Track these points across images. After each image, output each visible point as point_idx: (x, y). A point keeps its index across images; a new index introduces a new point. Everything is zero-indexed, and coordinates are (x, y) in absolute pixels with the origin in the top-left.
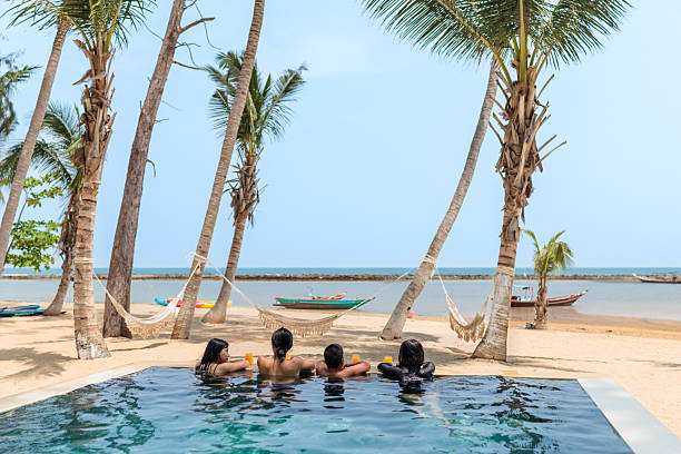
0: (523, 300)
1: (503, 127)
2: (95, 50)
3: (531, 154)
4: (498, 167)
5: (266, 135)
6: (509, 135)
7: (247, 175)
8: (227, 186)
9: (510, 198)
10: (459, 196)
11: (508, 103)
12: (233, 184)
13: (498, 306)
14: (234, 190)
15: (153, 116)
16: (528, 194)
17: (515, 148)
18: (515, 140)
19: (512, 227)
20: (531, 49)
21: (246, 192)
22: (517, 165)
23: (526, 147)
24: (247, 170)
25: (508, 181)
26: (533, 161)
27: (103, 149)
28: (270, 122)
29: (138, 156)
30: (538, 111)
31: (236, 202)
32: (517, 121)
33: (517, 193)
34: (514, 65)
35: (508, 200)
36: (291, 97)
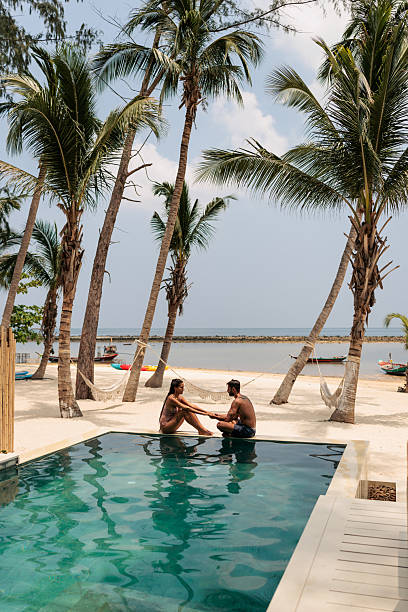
1: (355, 256)
2: (70, 208)
3: (373, 275)
4: (352, 283)
5: (194, 247)
6: (358, 261)
7: (178, 276)
8: (163, 284)
9: (358, 306)
11: (357, 238)
12: (168, 282)
13: (348, 385)
14: (168, 286)
15: (109, 239)
16: (371, 304)
17: (362, 271)
18: (362, 265)
19: (359, 328)
20: (374, 199)
21: (177, 288)
22: (363, 284)
23: (368, 272)
24: (178, 272)
25: (357, 294)
26: (376, 279)
27: (76, 275)
28: (197, 236)
29: (99, 268)
31: (170, 296)
32: (363, 251)
33: (364, 303)
35: (356, 309)
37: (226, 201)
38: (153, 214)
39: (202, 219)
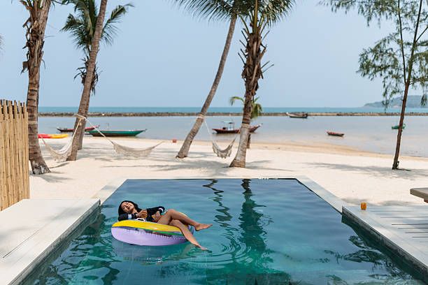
0: (229, 130)
1: (246, 56)
3: (258, 70)
4: (242, 75)
5: (102, 43)
6: (248, 60)
10: (216, 83)
11: (248, 44)
12: (82, 70)
14: (83, 73)
16: (256, 90)
17: (251, 67)
18: (251, 63)
19: (249, 105)
22: (252, 75)
23: (256, 67)
25: (247, 83)
26: (259, 73)
30: (262, 48)
31: (84, 81)
32: (253, 53)
33: (252, 89)
34: (251, 25)
36: (116, 21)
37: (126, 8)
38: (68, 16)
39: (109, 21)
